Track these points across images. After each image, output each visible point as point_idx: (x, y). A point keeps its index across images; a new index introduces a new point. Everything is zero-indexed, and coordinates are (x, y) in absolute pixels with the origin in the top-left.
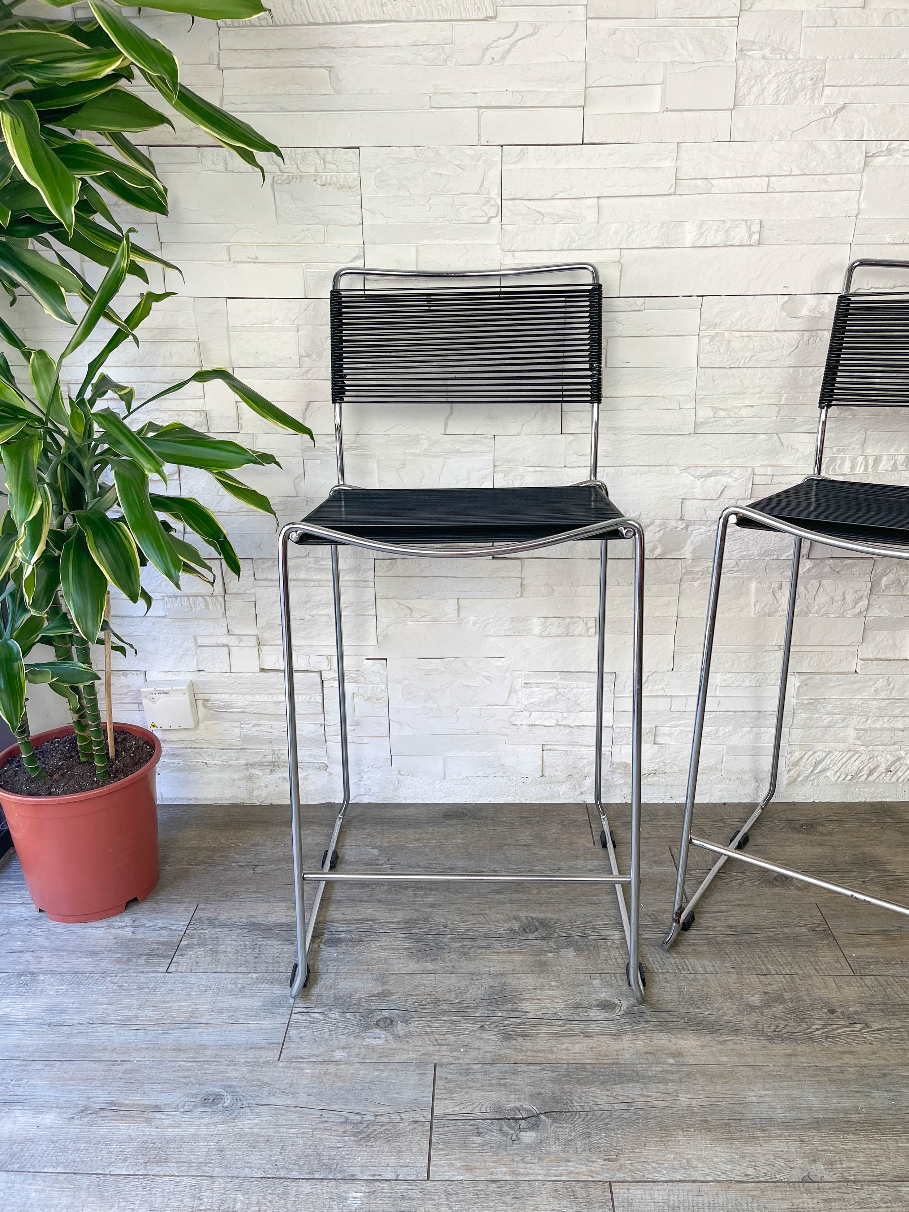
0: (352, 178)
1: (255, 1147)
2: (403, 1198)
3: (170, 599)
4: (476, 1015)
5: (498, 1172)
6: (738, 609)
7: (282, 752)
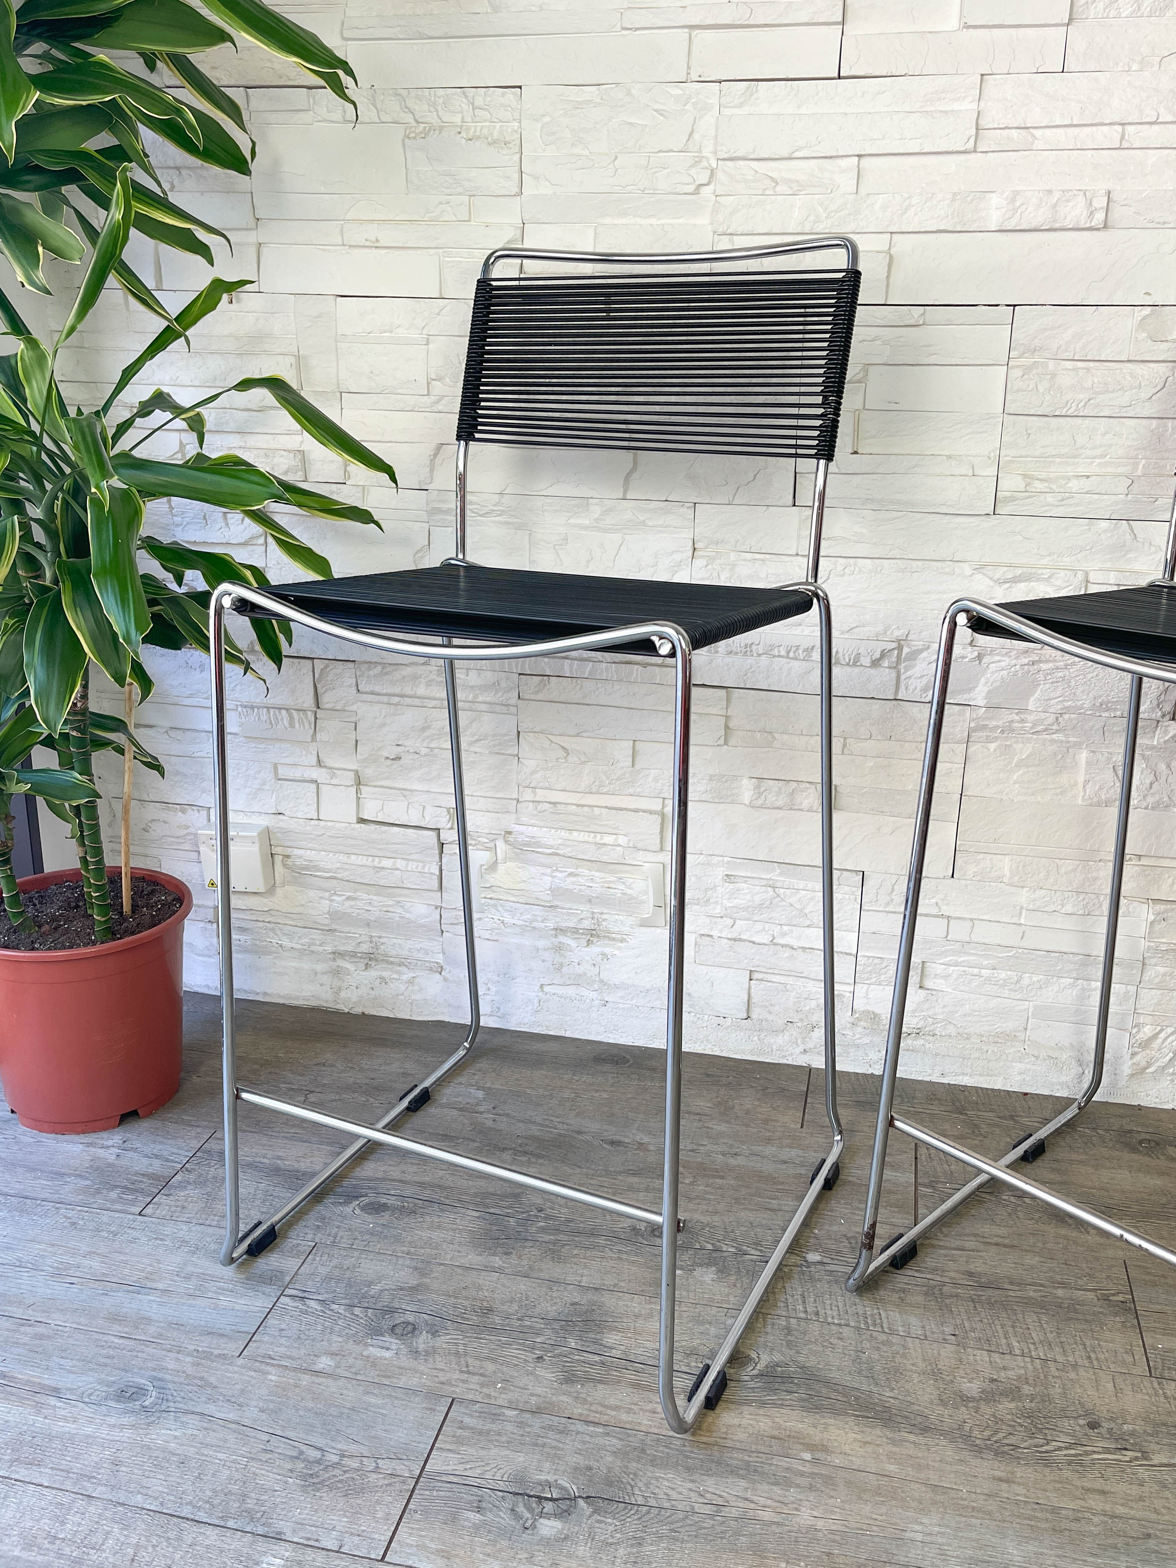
0: (509, 130)
1: (162, 1468)
3: (244, 710)
4: (538, 1340)
6: (1058, 791)
7: (382, 940)
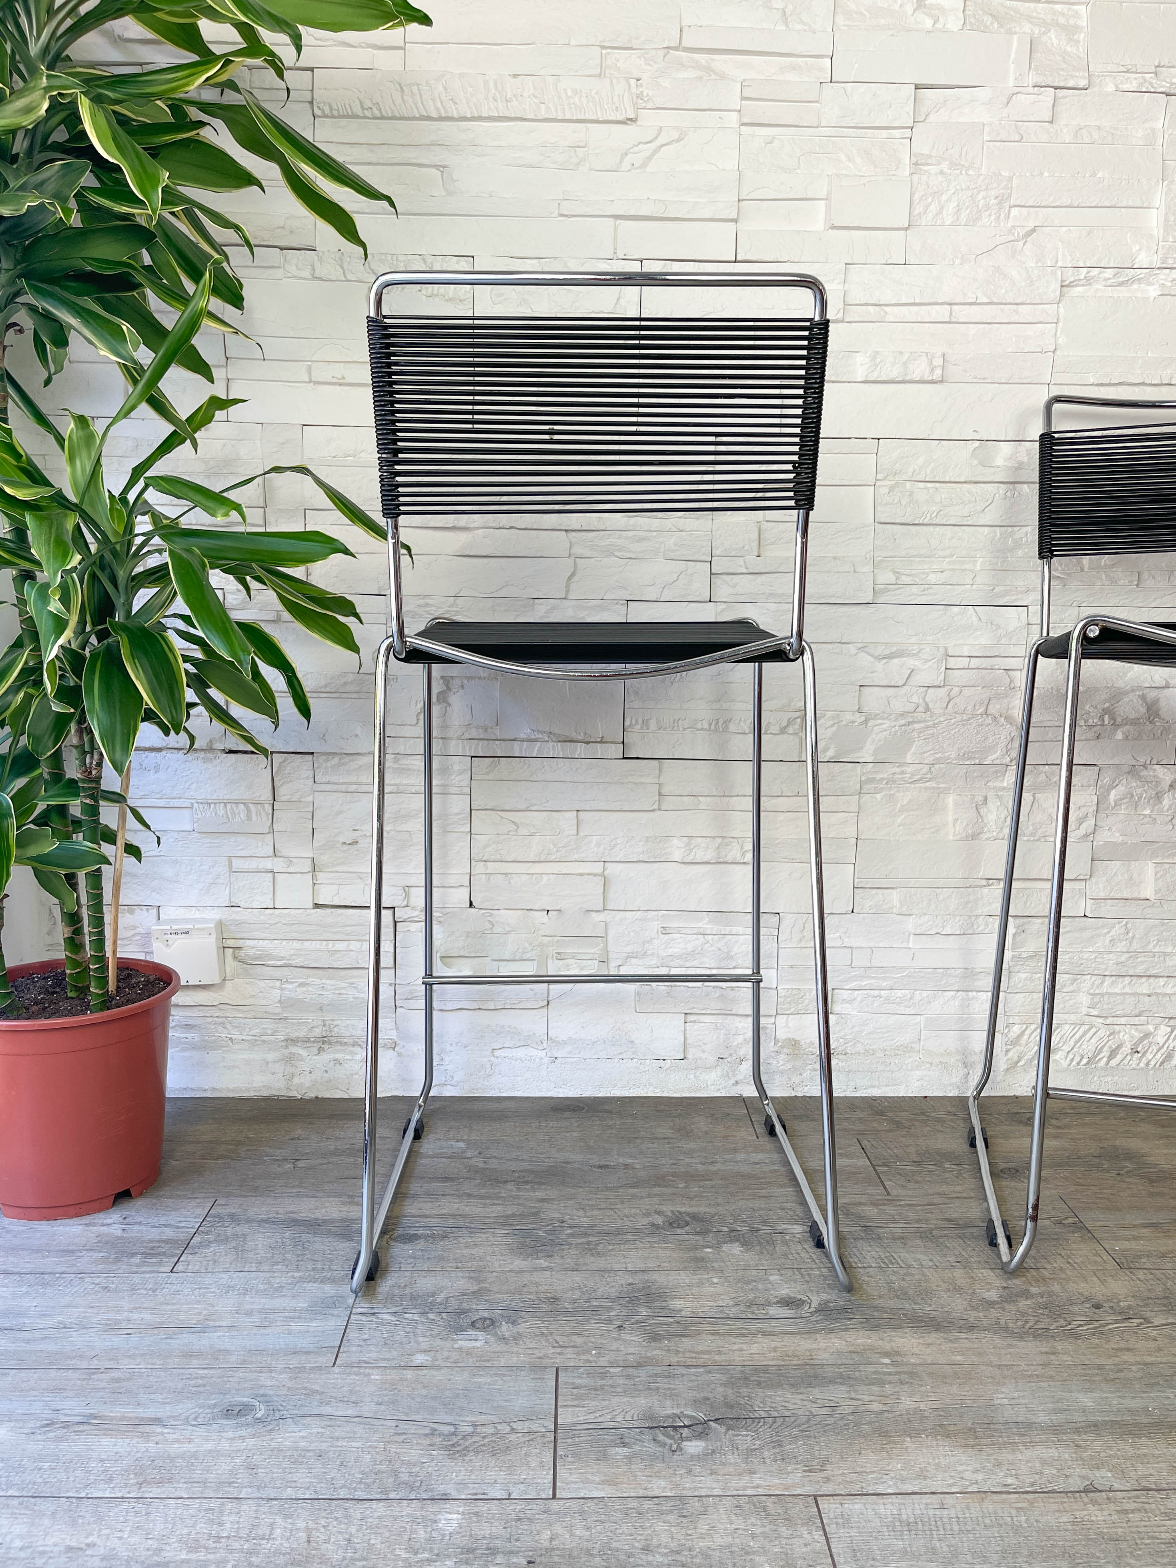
1: (301, 1463)
2: (519, 1519)
3: (201, 806)
4: (611, 1314)
5: (655, 1488)
6: (934, 830)
7: (335, 1023)
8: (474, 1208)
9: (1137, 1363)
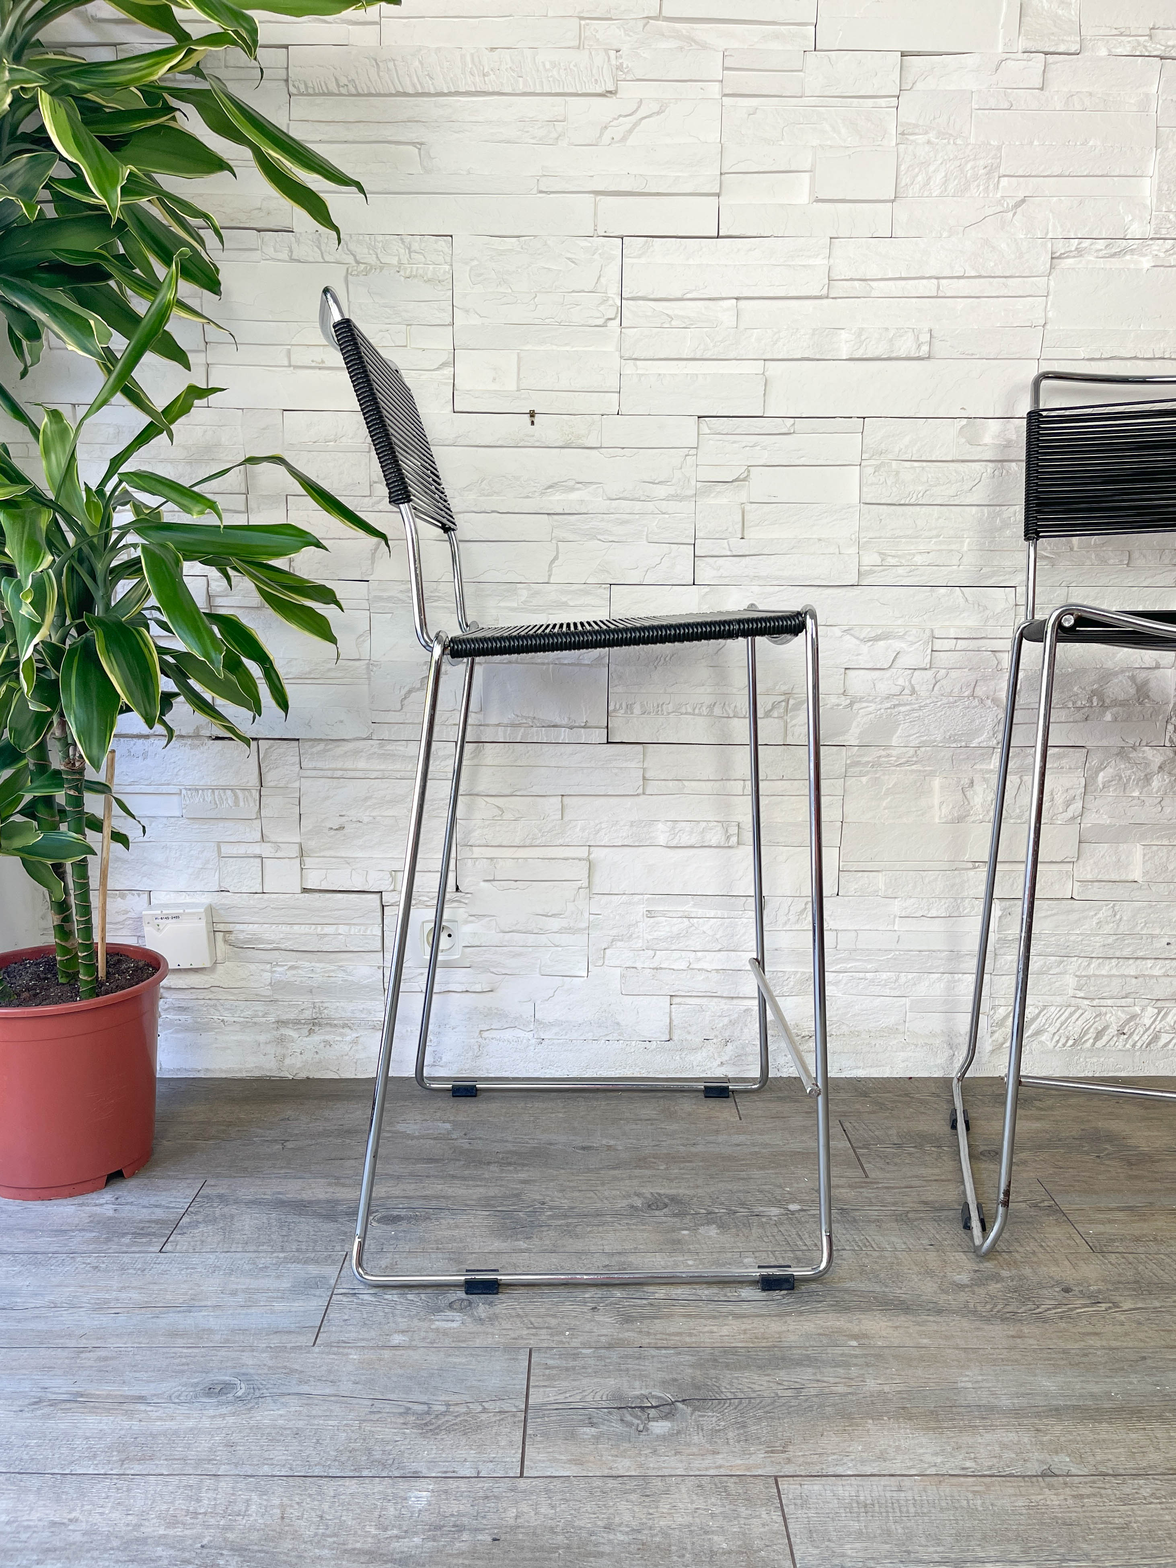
0: (442, 271)
1: (278, 1441)
2: (487, 1497)
3: (189, 792)
4: (587, 1296)
5: (620, 1467)
6: (919, 813)
7: (325, 1005)
8: (457, 1190)
9: (1103, 1348)
